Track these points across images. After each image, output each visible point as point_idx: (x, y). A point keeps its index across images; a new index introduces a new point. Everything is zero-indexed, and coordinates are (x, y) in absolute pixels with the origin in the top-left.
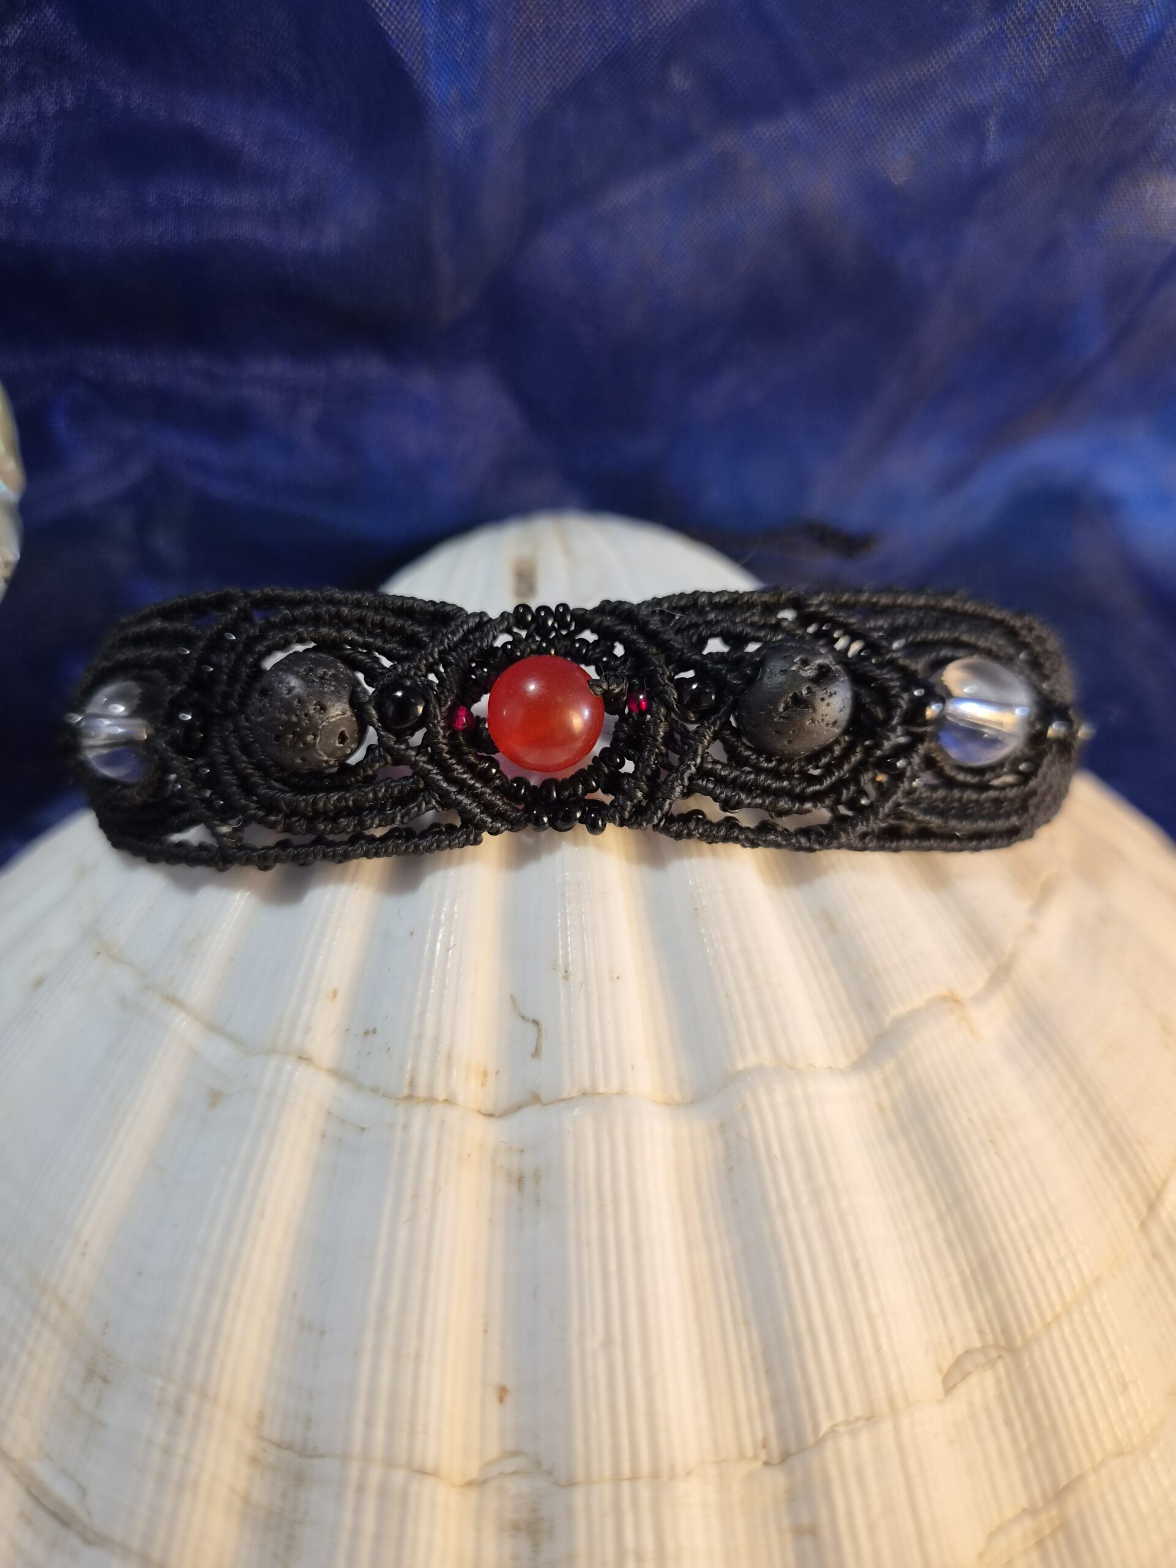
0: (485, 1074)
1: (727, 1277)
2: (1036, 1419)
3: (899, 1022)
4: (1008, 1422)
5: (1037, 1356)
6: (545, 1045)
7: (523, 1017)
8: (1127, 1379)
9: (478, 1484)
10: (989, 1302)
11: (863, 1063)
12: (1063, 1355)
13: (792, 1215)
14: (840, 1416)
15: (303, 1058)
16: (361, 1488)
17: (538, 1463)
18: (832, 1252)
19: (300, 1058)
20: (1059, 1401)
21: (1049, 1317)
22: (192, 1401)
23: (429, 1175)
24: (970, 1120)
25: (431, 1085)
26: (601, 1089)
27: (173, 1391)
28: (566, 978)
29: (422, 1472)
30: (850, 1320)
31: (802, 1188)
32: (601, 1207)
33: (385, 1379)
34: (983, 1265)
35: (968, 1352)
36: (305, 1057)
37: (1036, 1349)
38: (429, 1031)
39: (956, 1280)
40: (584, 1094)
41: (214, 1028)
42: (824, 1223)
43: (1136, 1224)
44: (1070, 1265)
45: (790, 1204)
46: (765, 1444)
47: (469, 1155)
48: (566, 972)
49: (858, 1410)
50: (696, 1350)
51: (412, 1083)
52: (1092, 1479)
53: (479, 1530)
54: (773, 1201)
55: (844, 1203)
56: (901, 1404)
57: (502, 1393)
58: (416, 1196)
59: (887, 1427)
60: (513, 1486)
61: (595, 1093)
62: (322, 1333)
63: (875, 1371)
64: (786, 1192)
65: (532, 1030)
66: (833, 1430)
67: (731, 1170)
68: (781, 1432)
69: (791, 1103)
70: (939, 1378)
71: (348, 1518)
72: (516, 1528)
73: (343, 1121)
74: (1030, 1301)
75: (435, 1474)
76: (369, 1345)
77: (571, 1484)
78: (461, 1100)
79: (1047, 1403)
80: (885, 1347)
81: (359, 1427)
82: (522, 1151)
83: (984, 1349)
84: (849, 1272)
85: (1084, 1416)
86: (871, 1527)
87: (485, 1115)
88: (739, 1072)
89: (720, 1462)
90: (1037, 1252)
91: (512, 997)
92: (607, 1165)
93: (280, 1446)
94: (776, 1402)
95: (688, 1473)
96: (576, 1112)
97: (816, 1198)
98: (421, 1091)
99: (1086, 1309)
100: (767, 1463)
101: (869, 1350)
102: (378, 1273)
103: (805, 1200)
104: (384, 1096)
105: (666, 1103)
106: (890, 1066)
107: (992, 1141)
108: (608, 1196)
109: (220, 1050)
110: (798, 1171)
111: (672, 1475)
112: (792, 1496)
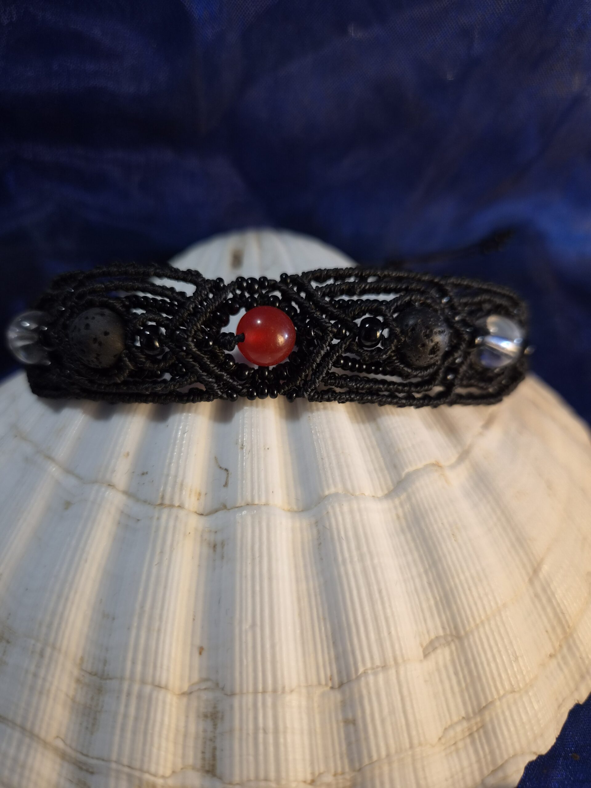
0: (200, 494)
1: (316, 596)
2: (470, 672)
3: (409, 475)
4: (456, 673)
5: (471, 640)
6: (230, 481)
7: (221, 468)
8: (518, 654)
9: (188, 694)
10: (448, 614)
11: (390, 495)
12: (485, 640)
13: (349, 567)
14: (369, 665)
15: (111, 485)
16: (129, 694)
17: (217, 684)
18: (368, 585)
19: (109, 485)
20: (482, 663)
21: (478, 621)
22: (48, 651)
23: (168, 542)
24: (442, 524)
25: (172, 499)
26: (256, 502)
27: (39, 646)
28: (242, 448)
29: (159, 687)
30: (376, 619)
31: (355, 553)
32: (253, 559)
33: (142, 641)
34: (446, 595)
35: (437, 638)
36: (112, 484)
37: (471, 637)
38: (173, 472)
39: (432, 602)
40: (248, 504)
41: (68, 471)
42: (365, 570)
43: (527, 579)
44: (490, 597)
45: (348, 561)
46: (331, 679)
47: (190, 533)
48: (242, 445)
49: (378, 662)
50: (298, 631)
51: (163, 498)
52: (498, 703)
53: (187, 717)
54: (340, 559)
55: (376, 561)
56: (400, 660)
57: (201, 650)
58: (162, 552)
59: (393, 672)
60: (205, 696)
61: (254, 504)
62: (114, 619)
63: (388, 644)
64: (347, 555)
65: (224, 473)
66: (365, 672)
67: (320, 544)
68: (339, 672)
69: (351, 511)
70: (421, 650)
71: (122, 709)
72: (206, 716)
73: (129, 516)
74: (469, 612)
75: (166, 688)
76: (135, 624)
77: (233, 694)
78: (186, 506)
79: (475, 664)
80: (393, 632)
81: (129, 664)
82: (216, 532)
83: (445, 637)
84: (377, 595)
85: (495, 672)
86: (383, 721)
87: (199, 514)
88: (326, 496)
89: (308, 687)
90: (473, 589)
91: (215, 457)
92: (257, 539)
93: (90, 674)
94: (337, 658)
95: (292, 691)
96: (244, 512)
97: (362, 558)
98: (167, 501)
99: (498, 618)
100: (332, 688)
101: (385, 633)
102: (141, 590)
103: (356, 559)
104: (149, 504)
105: (289, 511)
106: (403, 496)
107: (453, 535)
108: (257, 555)
109: (71, 482)
110: (353, 545)
111: (283, 691)
112: (344, 704)
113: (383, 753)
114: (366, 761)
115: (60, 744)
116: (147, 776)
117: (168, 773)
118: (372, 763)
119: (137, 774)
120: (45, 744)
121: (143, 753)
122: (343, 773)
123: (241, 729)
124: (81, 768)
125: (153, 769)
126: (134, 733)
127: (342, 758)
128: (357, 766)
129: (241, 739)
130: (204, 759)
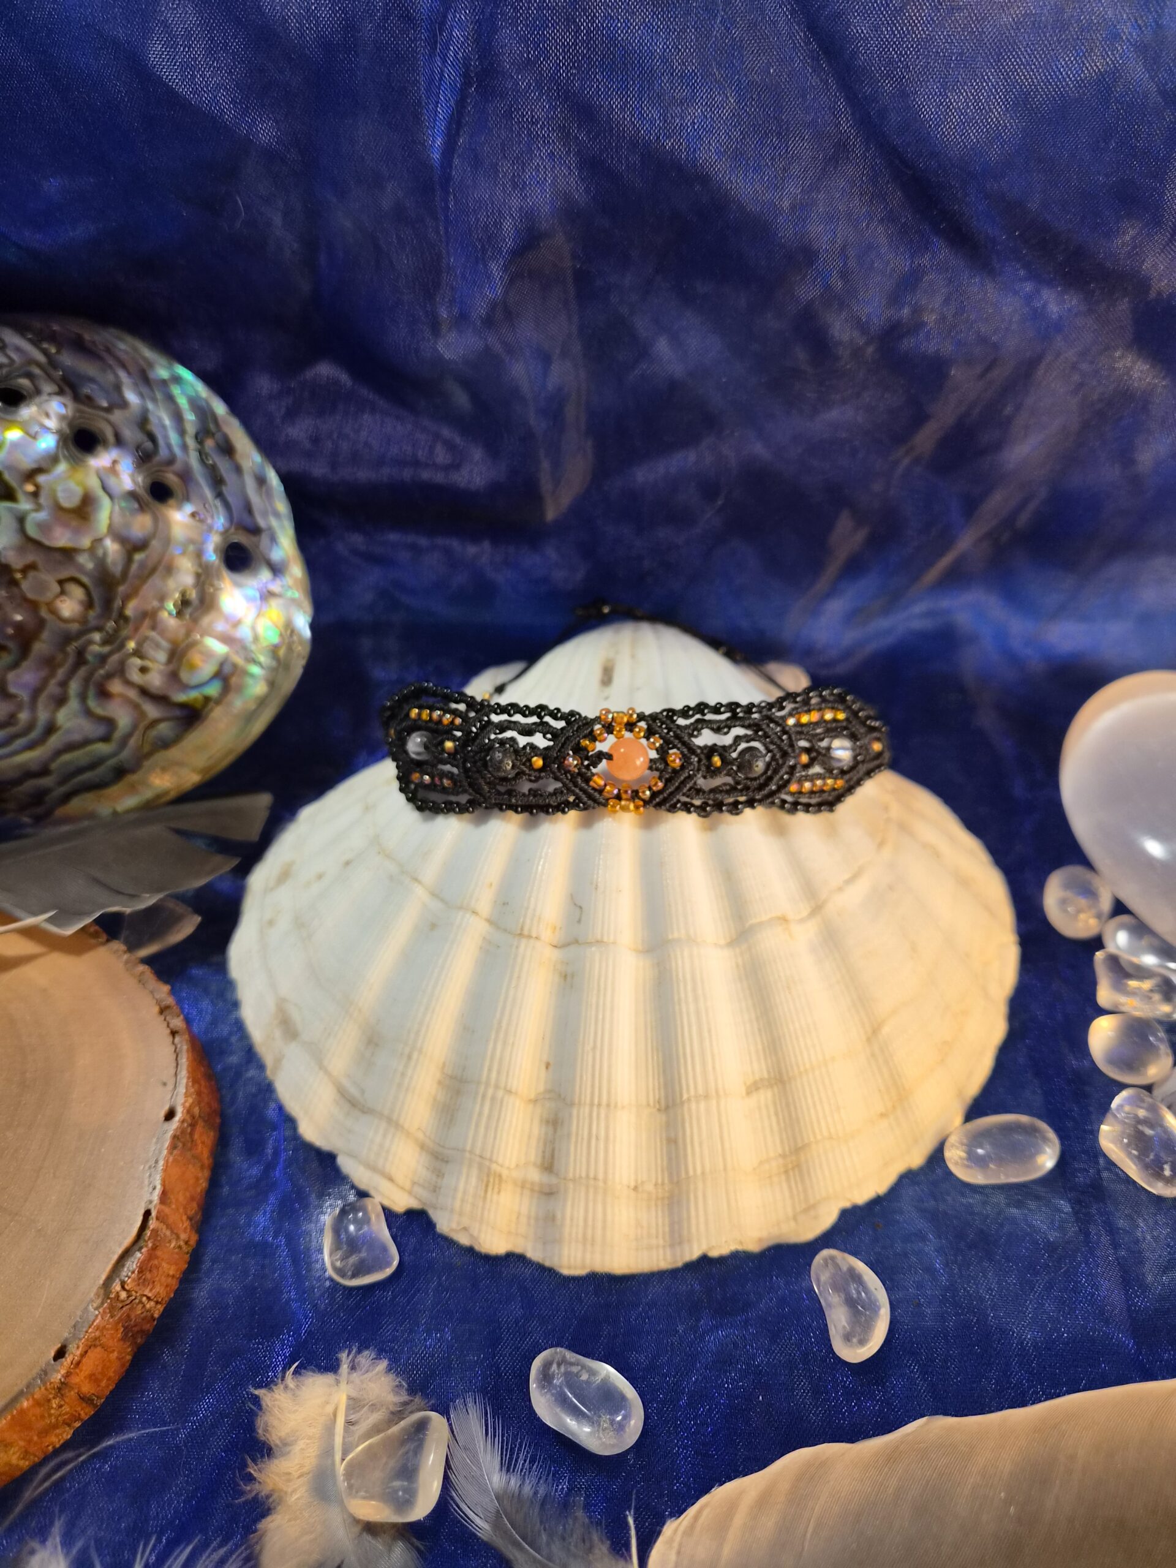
0: (555, 928)
1: (652, 1029)
2: (790, 1114)
3: (753, 926)
4: (776, 1112)
5: (794, 1086)
6: (584, 918)
7: (575, 905)
8: (840, 1106)
9: (535, 1101)
10: (774, 1057)
11: (732, 943)
12: (807, 1088)
13: (684, 1009)
14: (692, 1093)
15: (475, 912)
16: (484, 1096)
17: (560, 1095)
18: (700, 1026)
19: (473, 912)
20: (802, 1108)
21: (802, 1069)
22: (416, 1054)
23: (525, 970)
24: (779, 976)
25: (530, 930)
26: (605, 939)
27: (407, 1050)
28: (596, 889)
29: (510, 1092)
30: (703, 1056)
31: (690, 995)
32: (599, 991)
33: (498, 1053)
34: (774, 1043)
35: (762, 1080)
37: (793, 1082)
38: (532, 904)
39: (760, 1047)
40: (598, 941)
41: (434, 895)
42: (698, 1012)
44: (819, 1050)
45: (683, 1002)
46: (659, 1102)
47: (544, 963)
48: (596, 886)
49: (701, 1091)
50: (633, 1060)
51: (522, 928)
52: (814, 1146)
53: (532, 1120)
54: (676, 1000)
55: (710, 1005)
56: (722, 1094)
57: (548, 1066)
58: (519, 977)
59: (714, 1102)
60: (548, 1104)
61: (603, 942)
62: (473, 1033)
63: (711, 1079)
64: (682, 995)
65: (578, 911)
66: (689, 1100)
67: (660, 983)
68: (666, 1097)
69: (692, 957)
70: (744, 1088)
71: (477, 1107)
72: (548, 1122)
73: (490, 943)
74: (794, 1062)
75: (516, 1094)
76: (492, 1040)
77: (572, 1104)
78: (542, 937)
79: (795, 1108)
80: (718, 1070)
81: (485, 1071)
82: (567, 964)
83: (769, 1080)
84: (706, 1034)
85: (814, 1118)
86: (701, 1144)
87: (553, 946)
89: (638, 1106)
90: (801, 1040)
91: (571, 895)
93: (450, 1077)
94: (666, 1085)
95: (623, 1107)
96: (593, 949)
97: (696, 999)
98: (526, 932)
99: (823, 1070)
100: (659, 1110)
101: (711, 1069)
103: (690, 999)
104: (509, 933)
105: (635, 951)
106: (745, 946)
107: (788, 987)
110: (689, 987)
111: (616, 1106)
112: (668, 1125)
113: (699, 1171)
114: (683, 1175)
115: (420, 1136)
116: (494, 1166)
117: (513, 1166)
118: (688, 1178)
119: (487, 1163)
120: (408, 1134)
121: (493, 1147)
122: (663, 1184)
123: (577, 1134)
124: (437, 1158)
125: (500, 1161)
126: (487, 1128)
127: (662, 1171)
128: (675, 1179)
129: (576, 1142)
130: (544, 1157)
